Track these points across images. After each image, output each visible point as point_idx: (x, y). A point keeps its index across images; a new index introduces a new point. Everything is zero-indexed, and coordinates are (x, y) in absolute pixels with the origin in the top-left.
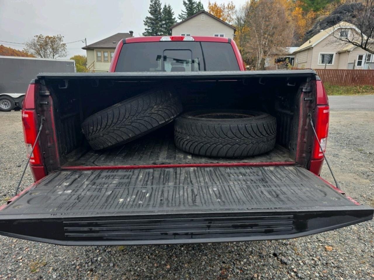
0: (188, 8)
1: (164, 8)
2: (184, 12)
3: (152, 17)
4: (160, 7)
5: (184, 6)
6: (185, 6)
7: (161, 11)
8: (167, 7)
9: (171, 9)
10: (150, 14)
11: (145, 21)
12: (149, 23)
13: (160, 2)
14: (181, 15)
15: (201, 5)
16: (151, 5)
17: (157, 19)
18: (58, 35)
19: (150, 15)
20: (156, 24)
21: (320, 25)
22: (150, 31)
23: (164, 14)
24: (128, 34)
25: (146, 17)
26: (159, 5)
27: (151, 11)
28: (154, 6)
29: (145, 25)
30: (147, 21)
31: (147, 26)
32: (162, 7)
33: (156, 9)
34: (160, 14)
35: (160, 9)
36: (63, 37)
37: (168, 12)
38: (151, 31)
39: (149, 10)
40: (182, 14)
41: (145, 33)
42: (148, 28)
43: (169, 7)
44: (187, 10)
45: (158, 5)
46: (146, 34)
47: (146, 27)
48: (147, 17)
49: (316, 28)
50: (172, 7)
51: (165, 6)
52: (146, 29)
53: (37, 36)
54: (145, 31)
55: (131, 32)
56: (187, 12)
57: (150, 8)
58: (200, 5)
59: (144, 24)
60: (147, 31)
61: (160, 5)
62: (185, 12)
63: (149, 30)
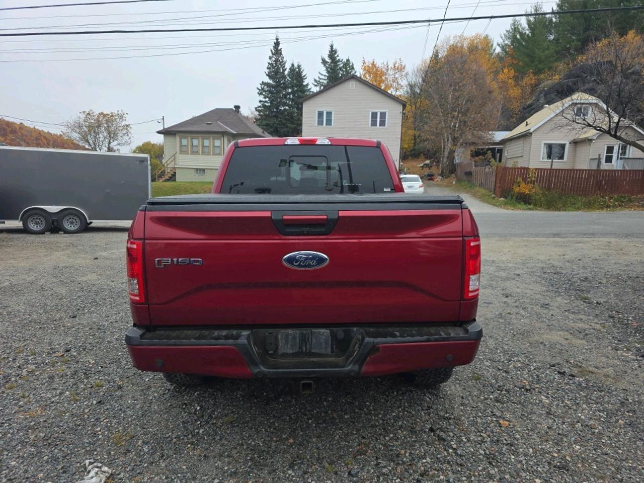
0: (329, 69)
1: (290, 69)
2: (322, 75)
3: (270, 82)
4: (284, 67)
5: (322, 65)
6: (325, 65)
7: (286, 73)
8: (296, 66)
9: (302, 70)
10: (268, 77)
11: (260, 88)
12: (265, 91)
13: (285, 60)
14: (318, 79)
15: (351, 65)
16: (269, 63)
17: (278, 85)
18: (118, 111)
19: (267, 80)
20: (277, 93)
21: (545, 95)
22: (267, 104)
23: (290, 78)
24: (232, 109)
25: (261, 83)
26: (283, 64)
27: (269, 73)
28: (274, 65)
29: (260, 94)
30: (262, 89)
31: (263, 96)
32: (288, 66)
33: (277, 69)
34: (284, 77)
35: (284, 70)
36: (127, 114)
37: (297, 74)
38: (269, 104)
39: (267, 71)
40: (319, 78)
41: (260, 107)
42: (264, 100)
43: (299, 67)
44: (328, 72)
45: (280, 64)
46: (260, 109)
47: (262, 98)
48: (263, 83)
49: (538, 101)
50: (303, 67)
51: (293, 65)
52: (260, 101)
53: (84, 112)
54: (260, 105)
55: (237, 107)
56: (327, 75)
57: (267, 68)
58: (349, 64)
59: (258, 93)
60: (262, 105)
61: (285, 64)
62: (325, 76)
63: (266, 102)
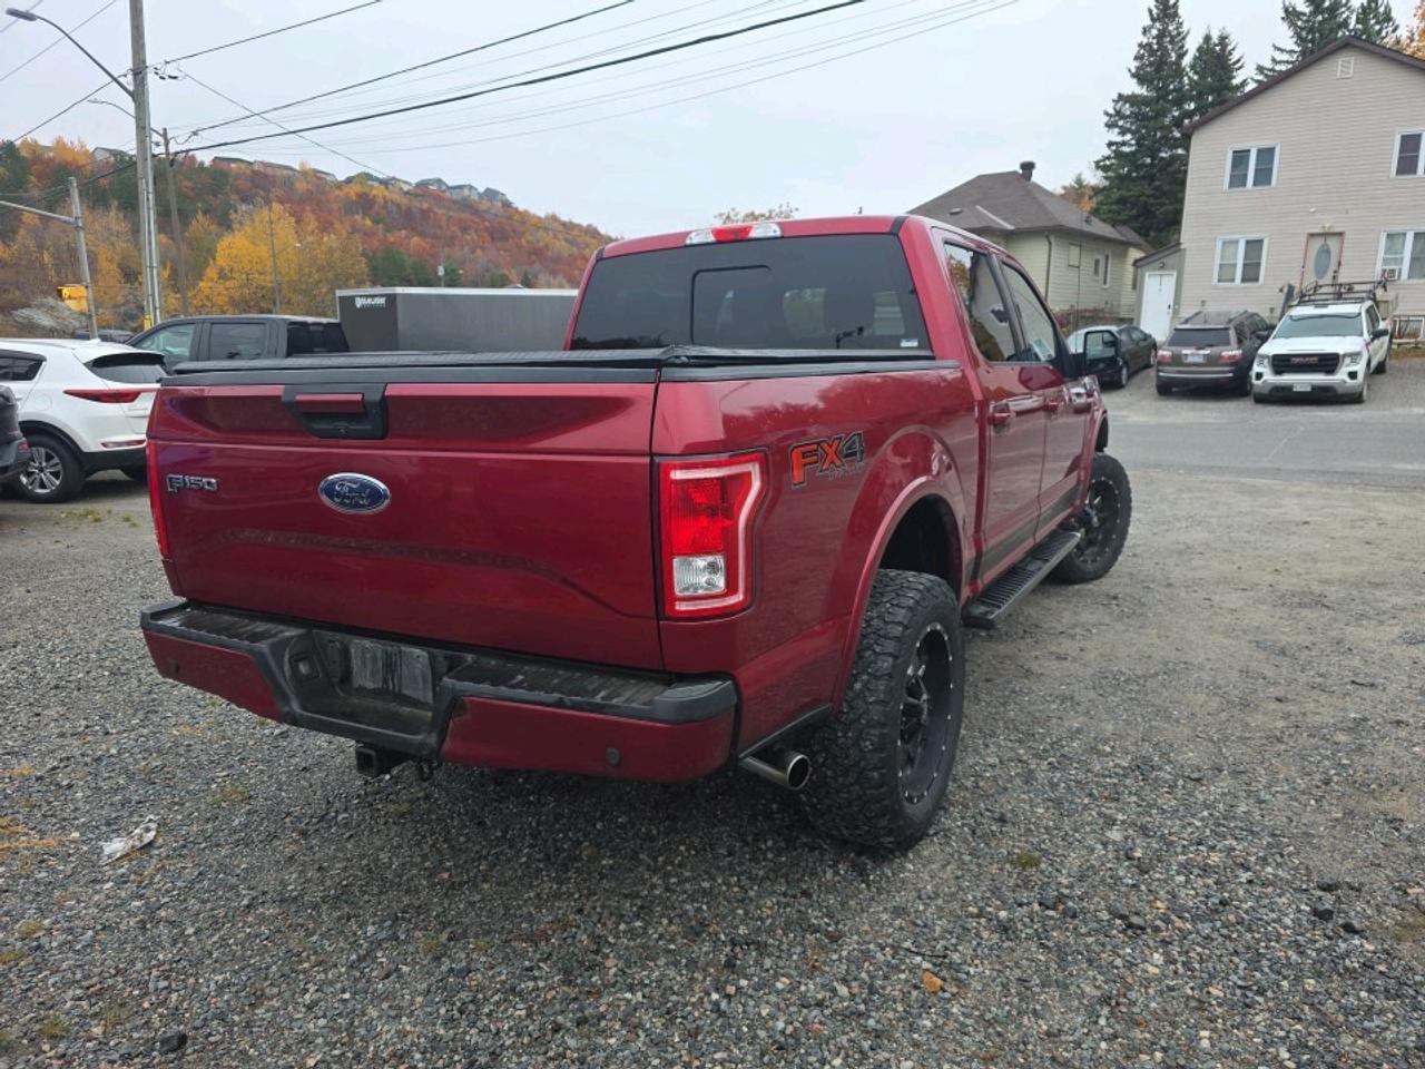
0: (1304, 34)
1: (1199, 49)
2: (1282, 51)
3: (1141, 91)
4: (1183, 47)
5: (1285, 26)
6: (1292, 24)
7: (1187, 61)
8: (1215, 39)
9: (1230, 48)
10: (1135, 80)
11: (1112, 111)
12: (1123, 117)
13: (1185, 28)
14: (1269, 65)
15: (1382, 10)
16: (1140, 45)
17: (1162, 94)
18: (781, 206)
19: (1133, 88)
20: (1156, 117)
22: (1126, 149)
23: (1196, 73)
24: (1015, 173)
25: (1115, 98)
26: (1178, 39)
27: (1138, 68)
28: (1155, 47)
29: (1110, 126)
30: (1118, 113)
31: (1117, 130)
32: (1192, 45)
33: (1162, 55)
34: (1179, 72)
35: (1181, 56)
36: (797, 209)
37: (1216, 58)
38: (1133, 148)
39: (1134, 65)
40: (1274, 60)
41: (1108, 158)
42: (1119, 139)
43: (1223, 39)
44: (1301, 40)
45: (1172, 42)
46: (1108, 163)
47: (1114, 136)
48: (1121, 97)
50: (1233, 41)
51: (1207, 38)
52: (1110, 144)
53: (721, 215)
54: (1107, 152)
55: (1028, 167)
56: (1297, 49)
57: (1136, 58)
58: (1377, 8)
59: (1107, 125)
60: (1115, 152)
61: (1184, 38)
62: (1292, 52)
63: (1124, 144)
